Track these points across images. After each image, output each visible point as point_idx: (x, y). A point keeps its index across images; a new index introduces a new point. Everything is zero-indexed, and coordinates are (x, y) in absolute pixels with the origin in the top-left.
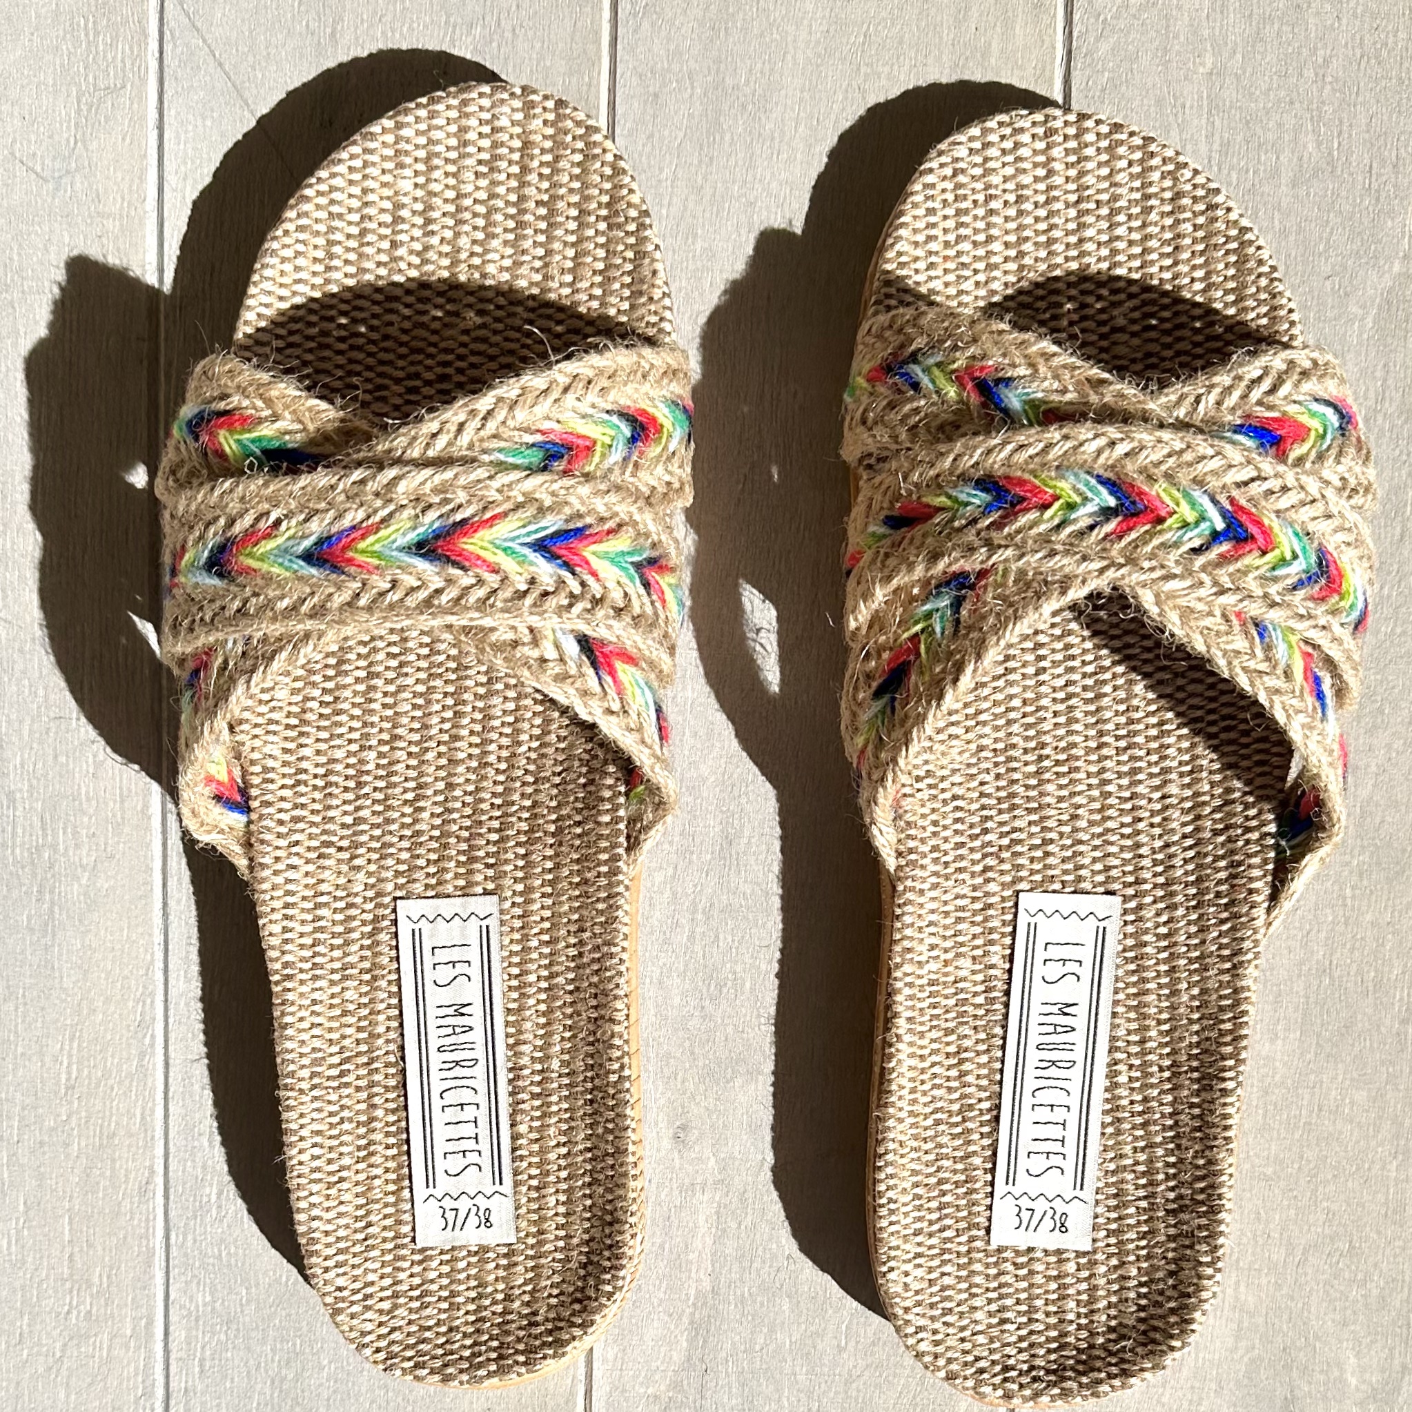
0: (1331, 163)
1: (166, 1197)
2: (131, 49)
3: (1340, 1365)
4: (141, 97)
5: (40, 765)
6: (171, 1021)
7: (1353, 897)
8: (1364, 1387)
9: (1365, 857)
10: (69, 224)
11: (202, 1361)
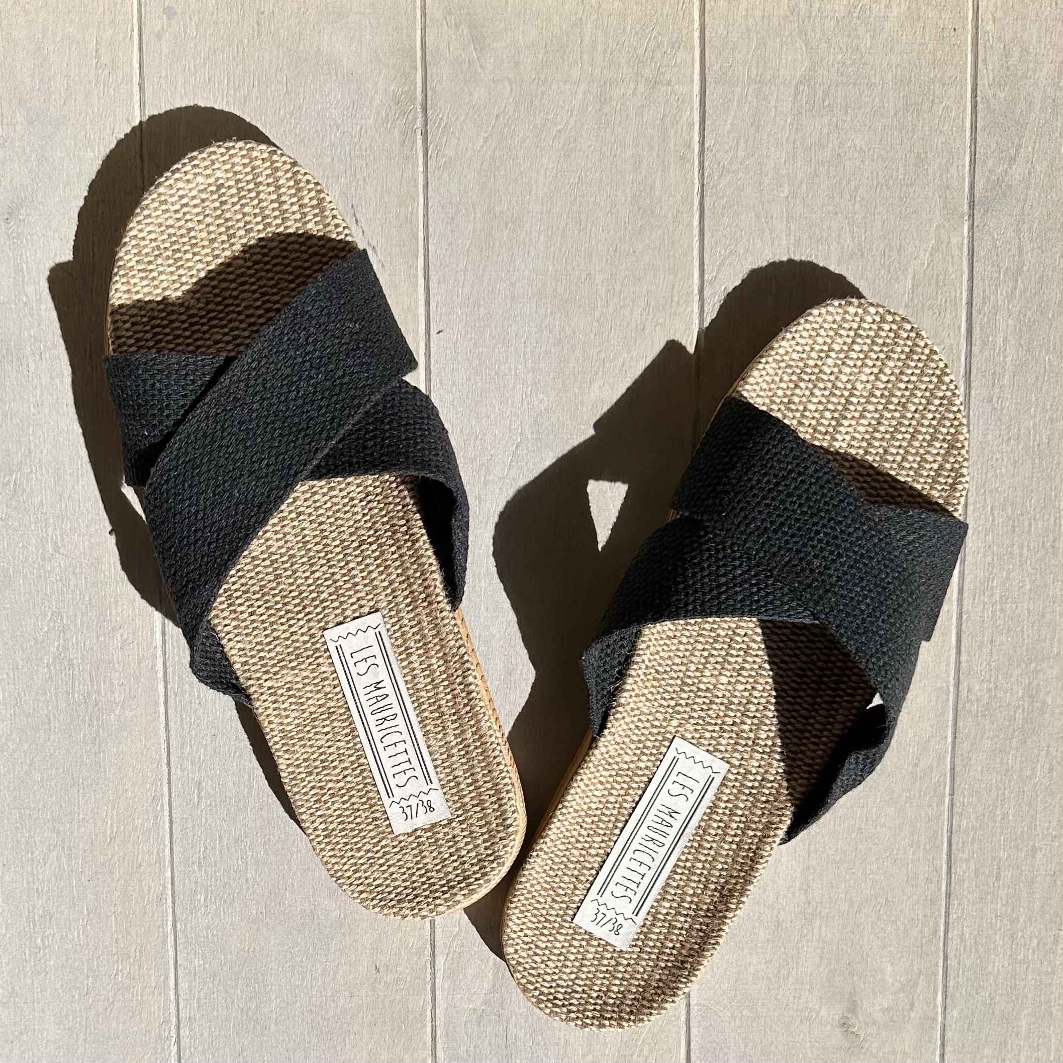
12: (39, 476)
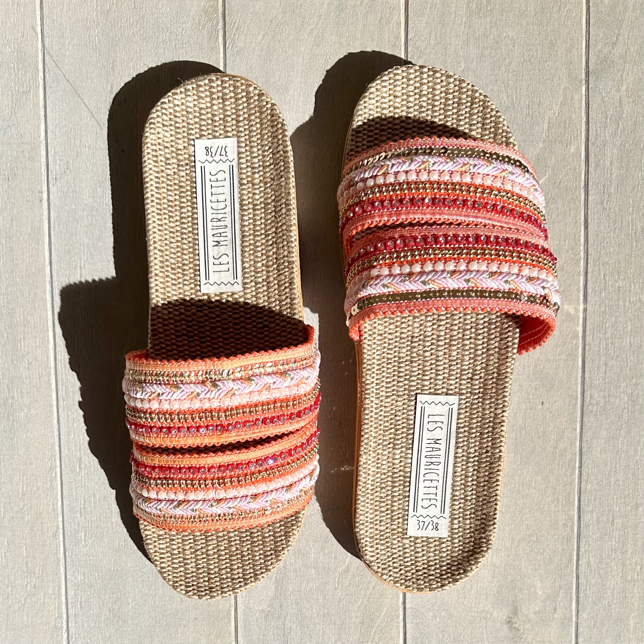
0: (513, 104)
2: (32, 75)
3: (534, 586)
4: (37, 95)
5: (6, 365)
6: (63, 466)
7: (533, 398)
8: (544, 595)
9: (537, 382)
10: (10, 147)
11: (81, 603)
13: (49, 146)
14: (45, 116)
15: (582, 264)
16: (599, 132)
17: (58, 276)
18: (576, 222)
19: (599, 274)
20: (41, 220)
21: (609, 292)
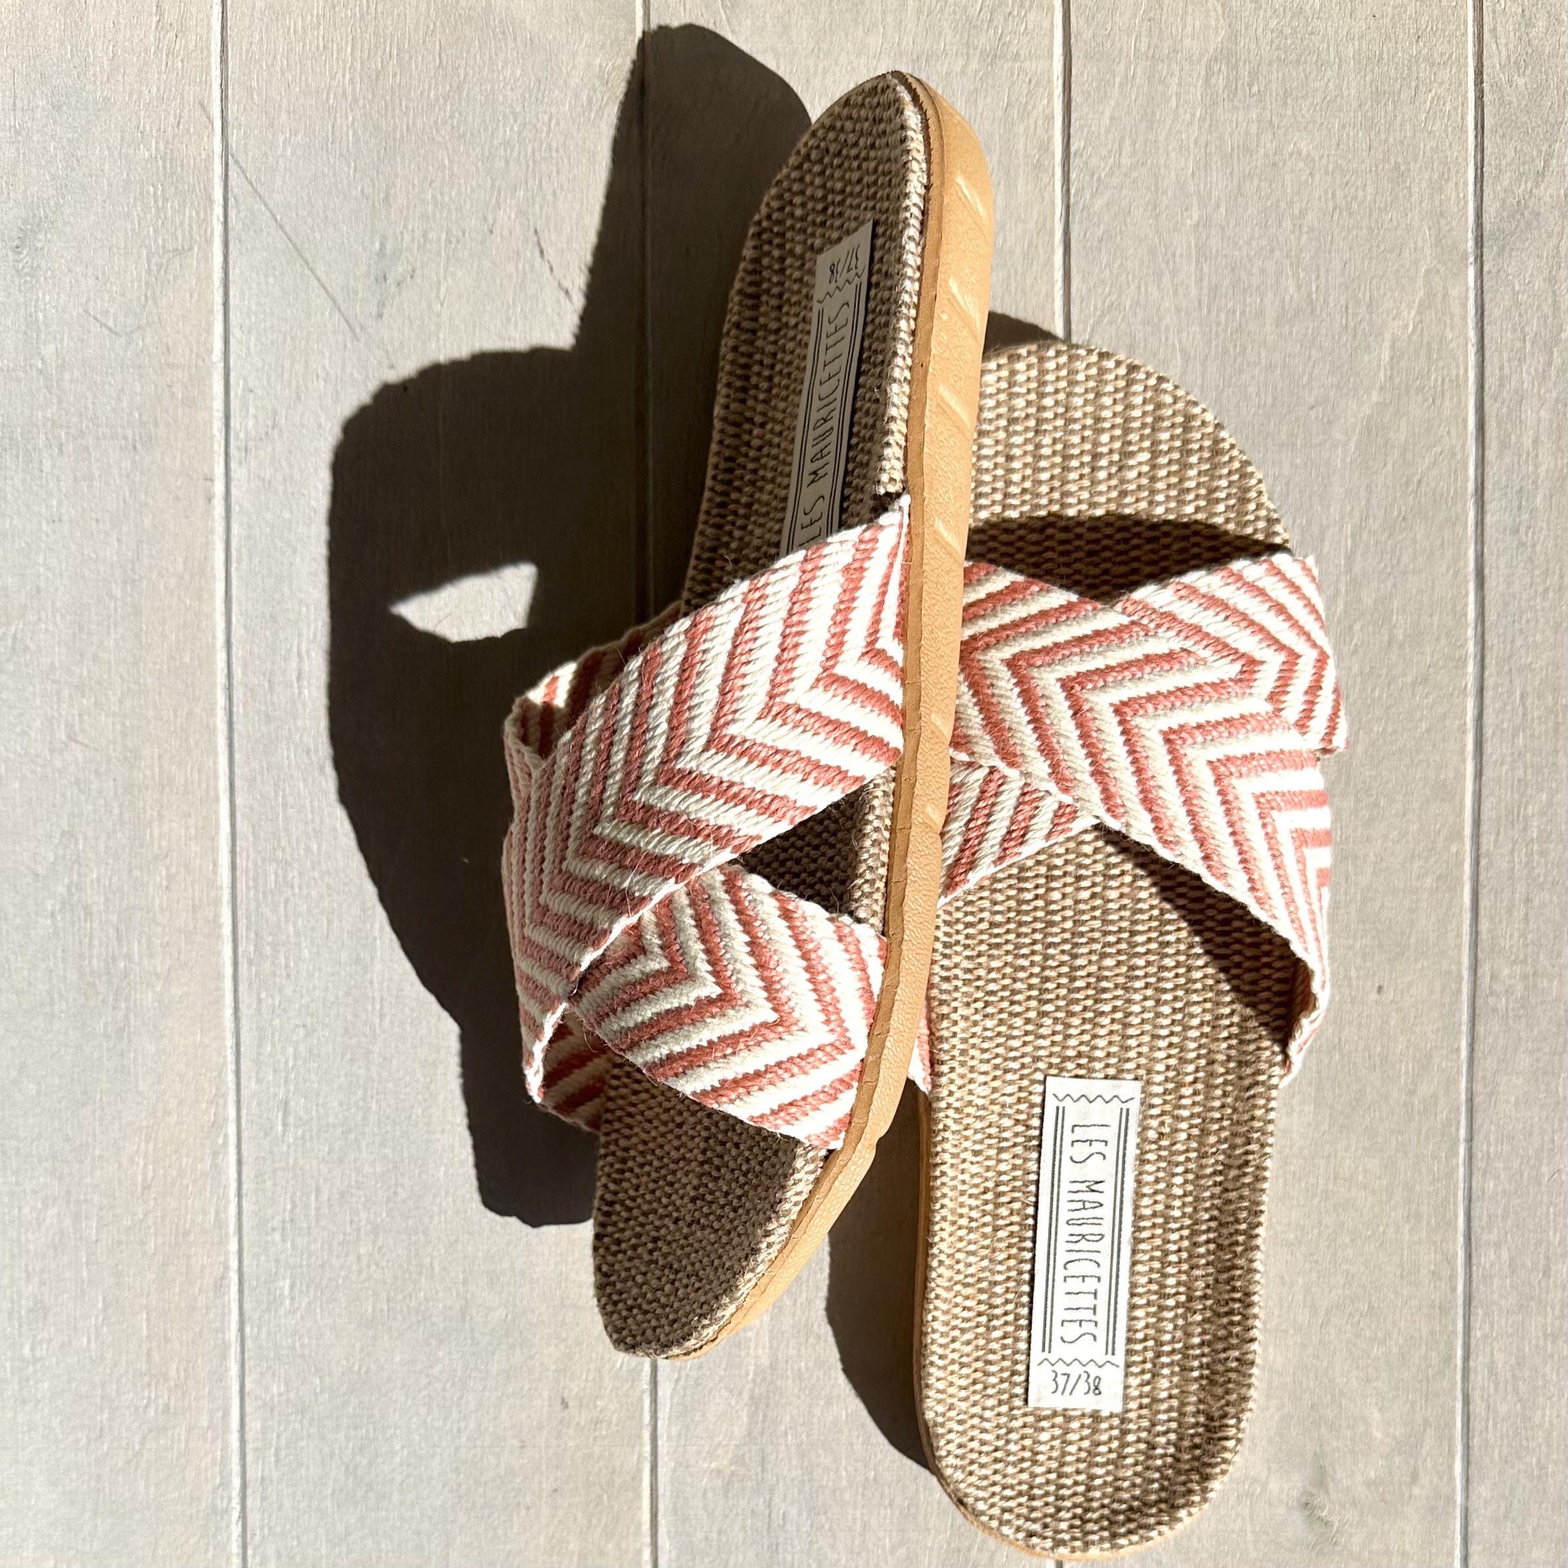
0: (1310, 304)
1: (241, 1291)
2: (198, 213)
3: (1365, 1420)
4: (207, 258)
5: (115, 879)
6: (243, 1121)
8: (1388, 1441)
9: (1367, 941)
10: (141, 376)
11: (277, 1450)
12: (51, 627)
13: (232, 374)
14: (226, 304)
15: (1471, 668)
16: (1506, 371)
17: (245, 673)
18: (1456, 573)
19: (1510, 693)
20: (208, 545)
21: (1533, 735)
